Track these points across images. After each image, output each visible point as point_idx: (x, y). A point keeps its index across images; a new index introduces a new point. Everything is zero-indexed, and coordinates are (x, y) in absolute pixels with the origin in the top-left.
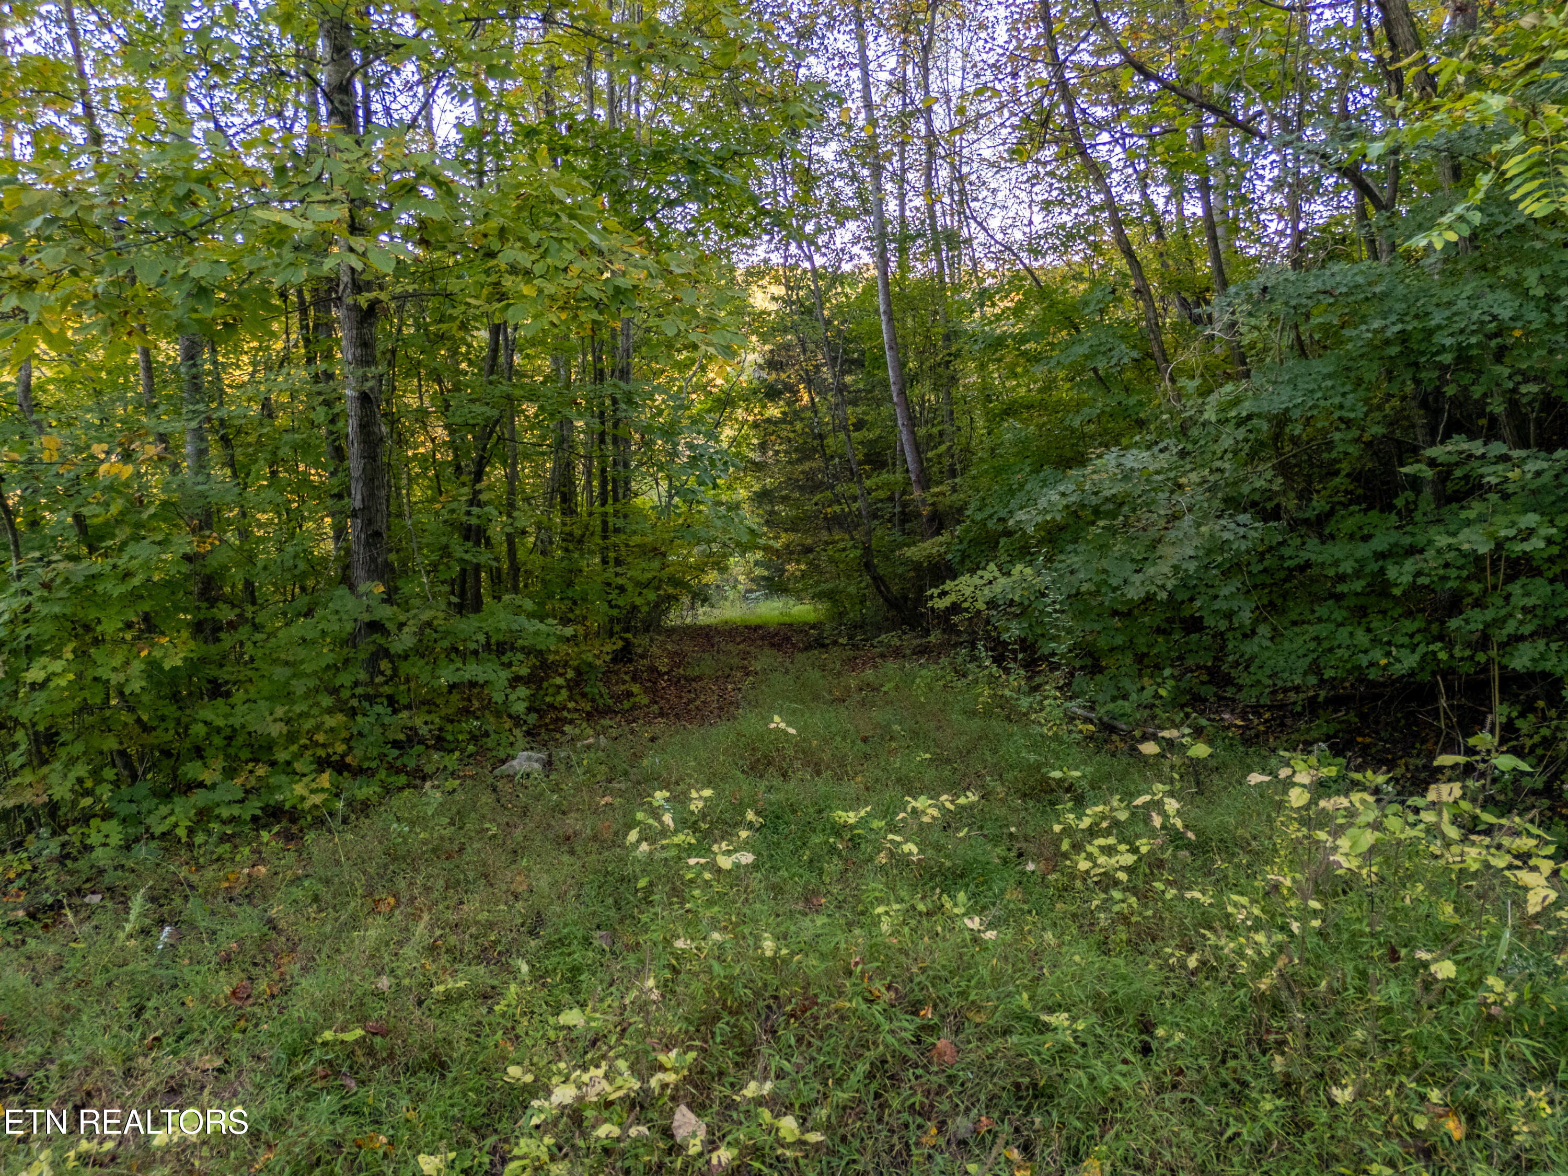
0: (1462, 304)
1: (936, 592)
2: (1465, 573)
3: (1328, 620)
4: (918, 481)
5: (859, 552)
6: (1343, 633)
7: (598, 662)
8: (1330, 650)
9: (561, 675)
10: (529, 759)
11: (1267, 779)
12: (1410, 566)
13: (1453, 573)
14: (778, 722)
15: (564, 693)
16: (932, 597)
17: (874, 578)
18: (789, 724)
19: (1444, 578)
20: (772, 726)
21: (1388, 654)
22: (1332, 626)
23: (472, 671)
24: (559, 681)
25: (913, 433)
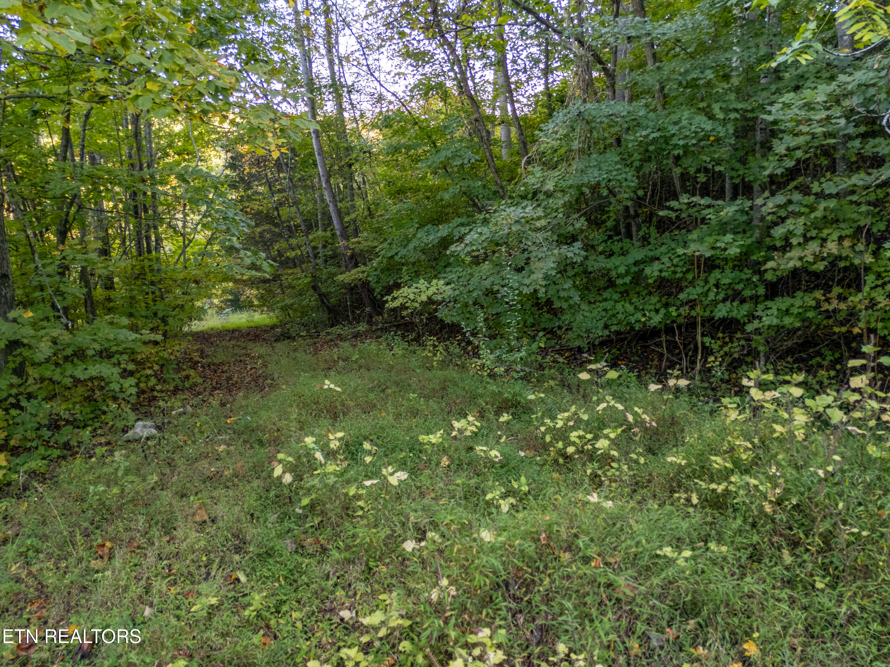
0: (684, 123)
1: (389, 298)
2: (684, 269)
3: (611, 299)
4: (341, 235)
5: (309, 280)
6: (619, 306)
7: (173, 357)
8: (613, 315)
9: (149, 368)
10: (145, 426)
11: (660, 386)
12: (656, 266)
13: (679, 270)
14: (328, 384)
15: (153, 381)
16: (387, 301)
17: (320, 295)
18: (336, 385)
19: (675, 272)
20: (326, 387)
21: (644, 315)
22: (612, 303)
23: (94, 370)
24: (149, 372)
25: (336, 206)
